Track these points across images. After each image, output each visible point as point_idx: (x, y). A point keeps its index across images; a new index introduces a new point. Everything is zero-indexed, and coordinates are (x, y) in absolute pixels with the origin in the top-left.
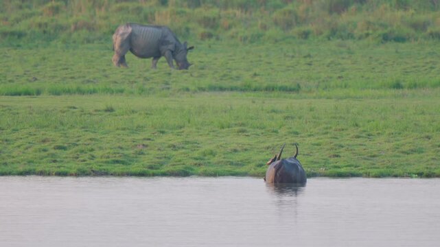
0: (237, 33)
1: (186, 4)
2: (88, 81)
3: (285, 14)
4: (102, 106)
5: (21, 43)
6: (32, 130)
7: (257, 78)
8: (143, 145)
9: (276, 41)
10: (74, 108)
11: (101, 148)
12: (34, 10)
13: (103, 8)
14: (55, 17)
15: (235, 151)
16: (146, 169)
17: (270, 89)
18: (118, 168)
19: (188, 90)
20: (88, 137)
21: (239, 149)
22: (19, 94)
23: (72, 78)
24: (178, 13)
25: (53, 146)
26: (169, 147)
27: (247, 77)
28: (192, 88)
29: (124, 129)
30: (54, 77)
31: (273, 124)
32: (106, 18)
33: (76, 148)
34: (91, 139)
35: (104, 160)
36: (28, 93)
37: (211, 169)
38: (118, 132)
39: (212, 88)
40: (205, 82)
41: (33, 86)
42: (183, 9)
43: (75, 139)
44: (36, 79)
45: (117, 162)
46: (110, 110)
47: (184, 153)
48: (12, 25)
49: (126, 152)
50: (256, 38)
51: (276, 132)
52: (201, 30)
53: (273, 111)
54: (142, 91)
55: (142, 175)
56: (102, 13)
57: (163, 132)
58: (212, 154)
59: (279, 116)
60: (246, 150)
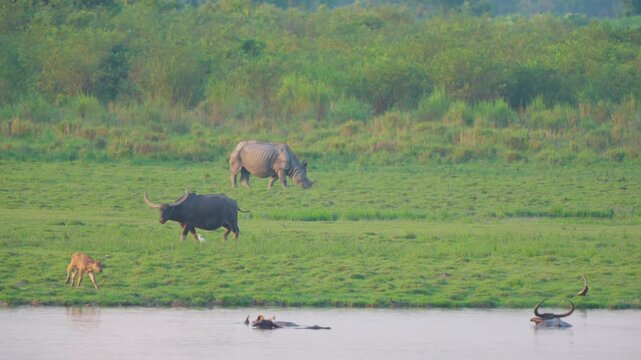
0: (547, 155)
1: (493, 123)
2: (388, 206)
3: (598, 134)
4: (402, 232)
5: (317, 165)
6: (328, 258)
7: (567, 203)
8: (447, 274)
9: (589, 164)
10: (373, 234)
11: (401, 278)
12: (331, 129)
13: (404, 128)
14: (354, 137)
15: (545, 281)
16: (449, 300)
17: (581, 215)
18: (420, 299)
19: (494, 215)
20: (389, 266)
21: (548, 278)
22: (315, 220)
23: (370, 202)
24: (484, 134)
25: (349, 275)
26: (474, 276)
27: (557, 203)
28: (499, 213)
29: (425, 257)
30: (352, 201)
31: (585, 252)
32: (407, 138)
33: (375, 277)
34: (391, 268)
35: (405, 290)
36: (323, 218)
37: (518, 300)
38: (419, 260)
39: (520, 214)
40: (512, 208)
41: (329, 211)
42: (489, 129)
43: (374, 268)
44: (332, 204)
45: (419, 292)
46: (411, 237)
47: (490, 283)
48: (307, 146)
49: (429, 282)
50: (566, 161)
51: (588, 260)
52: (509, 151)
53: (585, 239)
54: (445, 217)
55: (445, 306)
56: (404, 133)
57: (467, 261)
58: (520, 283)
59: (592, 243)
60: (556, 280)
